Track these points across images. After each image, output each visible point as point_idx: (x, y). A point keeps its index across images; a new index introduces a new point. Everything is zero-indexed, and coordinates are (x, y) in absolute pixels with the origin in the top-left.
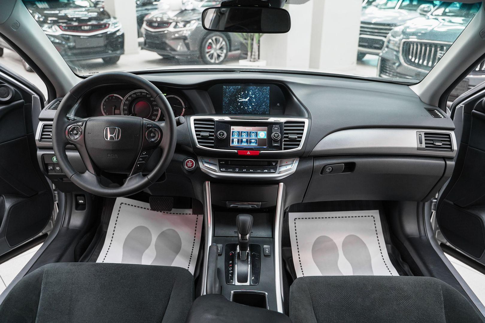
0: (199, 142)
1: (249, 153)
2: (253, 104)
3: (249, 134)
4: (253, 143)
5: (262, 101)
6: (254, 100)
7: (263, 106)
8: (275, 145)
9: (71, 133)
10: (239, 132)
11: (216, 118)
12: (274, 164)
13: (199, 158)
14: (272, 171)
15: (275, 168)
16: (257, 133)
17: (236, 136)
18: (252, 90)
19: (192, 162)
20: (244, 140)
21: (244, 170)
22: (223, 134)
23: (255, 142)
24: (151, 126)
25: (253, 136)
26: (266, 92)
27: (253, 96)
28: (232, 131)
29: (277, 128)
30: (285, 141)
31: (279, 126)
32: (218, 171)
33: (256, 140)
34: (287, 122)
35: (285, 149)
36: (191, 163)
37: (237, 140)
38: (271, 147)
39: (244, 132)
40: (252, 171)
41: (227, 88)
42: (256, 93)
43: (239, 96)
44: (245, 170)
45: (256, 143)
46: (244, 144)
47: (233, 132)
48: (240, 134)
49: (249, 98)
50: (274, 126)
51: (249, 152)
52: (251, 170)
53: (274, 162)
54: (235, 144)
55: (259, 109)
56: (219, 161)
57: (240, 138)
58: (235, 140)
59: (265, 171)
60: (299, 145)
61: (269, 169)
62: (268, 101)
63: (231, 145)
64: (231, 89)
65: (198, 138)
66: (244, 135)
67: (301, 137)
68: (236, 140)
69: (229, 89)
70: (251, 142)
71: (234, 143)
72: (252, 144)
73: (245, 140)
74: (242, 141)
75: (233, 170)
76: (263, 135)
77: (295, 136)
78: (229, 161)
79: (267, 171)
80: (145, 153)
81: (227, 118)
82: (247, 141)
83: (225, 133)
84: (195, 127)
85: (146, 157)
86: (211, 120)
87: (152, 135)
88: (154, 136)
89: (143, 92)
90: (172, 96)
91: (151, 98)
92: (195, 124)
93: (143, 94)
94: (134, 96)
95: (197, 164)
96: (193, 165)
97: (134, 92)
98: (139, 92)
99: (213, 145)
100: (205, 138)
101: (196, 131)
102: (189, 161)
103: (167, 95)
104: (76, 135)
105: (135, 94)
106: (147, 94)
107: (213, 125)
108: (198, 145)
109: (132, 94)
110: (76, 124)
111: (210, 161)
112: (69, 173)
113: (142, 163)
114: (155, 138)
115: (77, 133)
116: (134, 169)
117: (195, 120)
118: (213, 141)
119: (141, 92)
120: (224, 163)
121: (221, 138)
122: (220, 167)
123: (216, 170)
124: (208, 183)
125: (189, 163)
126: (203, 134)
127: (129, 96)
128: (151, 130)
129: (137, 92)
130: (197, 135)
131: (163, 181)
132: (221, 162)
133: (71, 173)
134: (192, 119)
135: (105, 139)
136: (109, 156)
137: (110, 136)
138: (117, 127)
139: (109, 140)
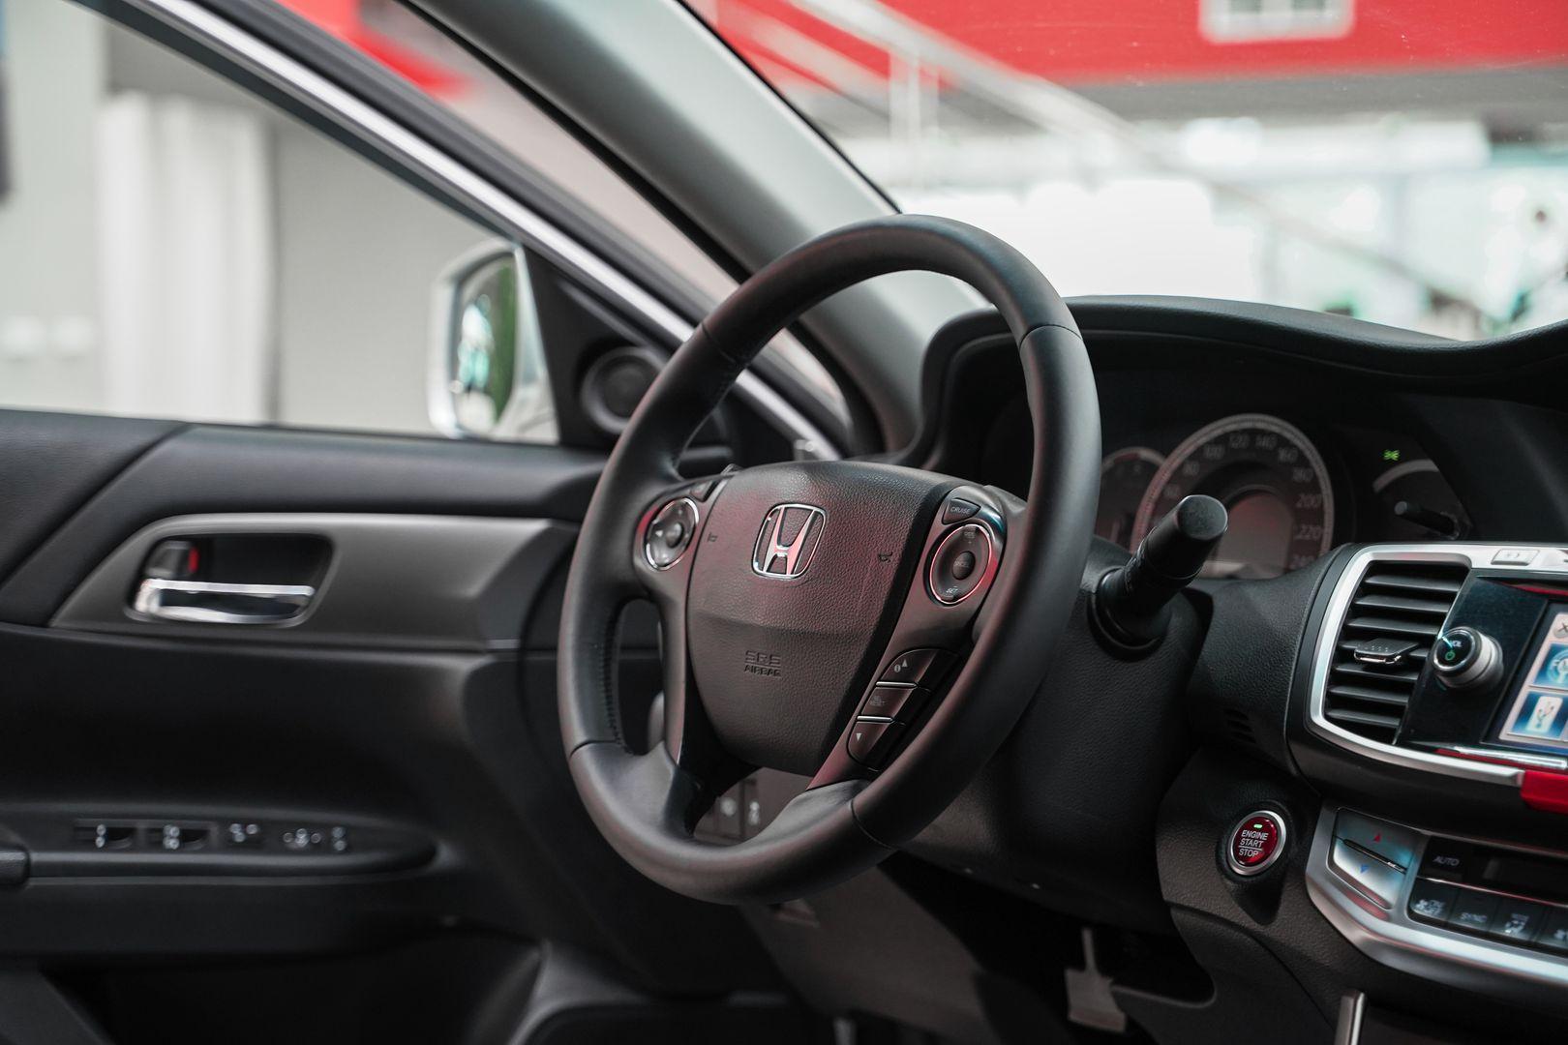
0: (1332, 702)
9: (659, 533)
11: (1482, 556)
13: (1326, 817)
19: (1271, 829)
21: (1559, 934)
22: (1467, 650)
24: (967, 512)
28: (1551, 640)
32: (1400, 910)
36: (1264, 836)
37: (1558, 702)
47: (1554, 651)
54: (1539, 728)
56: (1433, 850)
58: (1543, 703)
63: (1507, 733)
65: (1335, 678)
68: (1548, 706)
71: (1534, 720)
75: (1491, 921)
78: (1495, 861)
80: (905, 664)
83: (1489, 652)
84: (1354, 611)
85: (901, 690)
86: (1457, 571)
87: (959, 563)
88: (967, 573)
89: (1263, 433)
90: (1428, 465)
91: (1295, 470)
92: (1363, 589)
93: (1264, 443)
94: (1216, 453)
95: (1294, 850)
96: (1269, 846)
97: (1218, 432)
98: (1245, 431)
99: (1394, 723)
100: (1377, 677)
101: (1346, 633)
102: (1259, 820)
103: (1401, 461)
104: (673, 544)
105: (1222, 440)
106: (1283, 442)
107: (1446, 598)
108: (1319, 719)
109: (1209, 443)
110: (687, 492)
111: (1377, 839)
112: (575, 728)
113: (876, 725)
114: (965, 585)
115: (678, 534)
116: (836, 758)
117: (1375, 568)
118: (1404, 700)
119: (1253, 433)
120: (1453, 862)
121: (1446, 674)
122: (1421, 890)
123: (1387, 905)
124: (1352, 1001)
125: (1249, 834)
126: (1373, 653)
127: (1193, 457)
128: (962, 538)
129: (1235, 432)
130: (1341, 655)
131: (1210, 996)
132: (1439, 860)
133: (588, 731)
134: (1363, 558)
135: (756, 565)
136: (751, 663)
137: (775, 549)
138: (815, 509)
139: (764, 572)
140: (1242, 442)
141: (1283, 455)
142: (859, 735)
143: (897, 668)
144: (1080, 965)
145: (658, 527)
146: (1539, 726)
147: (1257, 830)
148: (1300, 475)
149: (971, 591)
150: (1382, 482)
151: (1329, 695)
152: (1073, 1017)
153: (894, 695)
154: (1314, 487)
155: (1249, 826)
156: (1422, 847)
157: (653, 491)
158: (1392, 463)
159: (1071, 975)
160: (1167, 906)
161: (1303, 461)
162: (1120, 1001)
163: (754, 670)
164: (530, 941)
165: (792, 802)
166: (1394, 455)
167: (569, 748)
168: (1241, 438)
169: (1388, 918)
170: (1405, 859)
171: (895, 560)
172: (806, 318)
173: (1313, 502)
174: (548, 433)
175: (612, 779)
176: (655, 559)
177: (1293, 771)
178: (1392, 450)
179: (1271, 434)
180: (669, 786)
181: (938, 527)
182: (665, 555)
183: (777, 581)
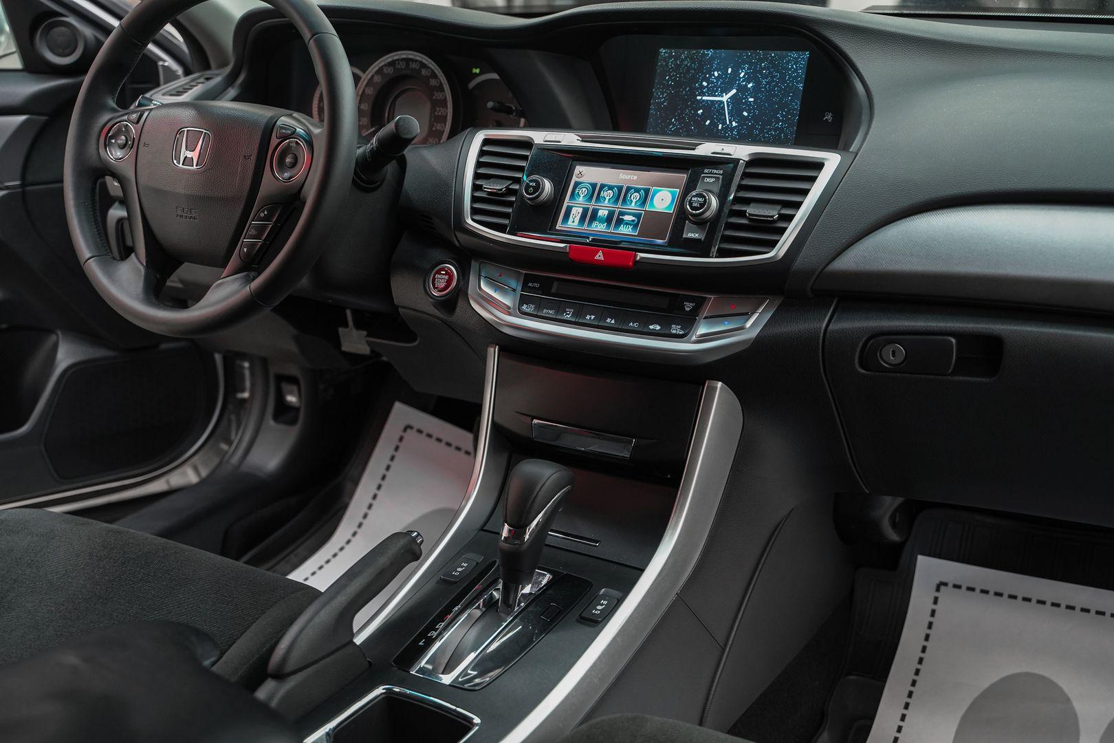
0: (474, 211)
1: (600, 256)
2: (745, 114)
3: (622, 194)
4: (627, 224)
5: (776, 103)
6: (752, 100)
7: (778, 121)
8: (691, 235)
9: (113, 141)
10: (594, 186)
11: (539, 137)
12: (688, 306)
13: (475, 265)
14: (676, 329)
15: (689, 322)
16: (647, 191)
17: (581, 199)
18: (751, 64)
19: (449, 273)
20: (603, 213)
21: (588, 317)
22: (538, 187)
23: (633, 221)
24: (289, 132)
25: (634, 201)
26: (796, 71)
27: (750, 85)
28: (574, 179)
29: (712, 180)
30: (730, 226)
31: (721, 172)
32: (514, 309)
33: (638, 216)
34: (756, 161)
35: (722, 253)
36: (447, 277)
37: (580, 210)
38: (678, 243)
39: (611, 188)
40: (613, 322)
41: (671, 56)
42: (761, 74)
43: (705, 84)
44: (593, 317)
45: (635, 226)
46: (599, 227)
47: (577, 184)
48: (595, 191)
49: (734, 91)
50: (706, 171)
51: (600, 253)
52: (609, 320)
53: (691, 299)
54: (573, 223)
55: (761, 131)
56: (527, 280)
57: (592, 205)
58: (574, 211)
59: (651, 327)
60: (773, 244)
61: (666, 323)
62: (797, 105)
63: (559, 226)
64: (683, 60)
65: (474, 199)
66: (608, 198)
67: (790, 218)
68: (577, 212)
69: (677, 58)
70: (620, 222)
71: (571, 219)
72: (625, 230)
73: (606, 213)
74: (594, 216)
75: (557, 312)
76: (664, 200)
77: (773, 212)
78: (556, 284)
79: (658, 328)
80: (266, 213)
81: (569, 139)
82: (609, 220)
83: (548, 186)
84: (479, 164)
85: (265, 227)
86: (527, 144)
87: (288, 160)
88: (294, 164)
89: (412, 60)
90: (495, 76)
91: (431, 80)
92: (482, 153)
93: (413, 66)
94: (390, 70)
95: (462, 283)
96: (449, 282)
97: (390, 60)
98: (403, 60)
99: (506, 222)
100: (494, 198)
101: (477, 176)
102: (443, 269)
103: (482, 73)
104: (123, 147)
105: (392, 64)
106: (423, 65)
107: (525, 158)
108: (469, 221)
109: (385, 65)
110: (126, 117)
111: (500, 276)
112: (84, 247)
113: (254, 244)
114: (294, 171)
115: (125, 142)
116: (234, 261)
117: (486, 142)
118: (510, 210)
119: (407, 60)
120: (537, 285)
121: (529, 199)
122: (523, 300)
123: (509, 308)
124: (493, 349)
125: (439, 276)
126: (490, 186)
127: (377, 72)
128: (288, 148)
129: (398, 60)
130: (476, 188)
131: (415, 340)
132: (530, 284)
133: (91, 251)
134: (480, 137)
135: (175, 162)
136: (180, 213)
137: (185, 153)
138: (204, 131)
139: (181, 165)
140: (402, 65)
141: (424, 72)
142: (245, 250)
143: (262, 215)
144: (346, 326)
145: (111, 137)
146: (573, 222)
147: (443, 274)
148: (433, 82)
149: (299, 173)
150: (472, 85)
151: (472, 208)
152: (344, 348)
153: (261, 229)
154: (441, 88)
155: (438, 272)
156: (522, 278)
157: (106, 117)
158: (476, 75)
159: (341, 330)
160: (397, 307)
161: (434, 76)
162: (369, 343)
163: (181, 216)
164: (51, 331)
165: (214, 285)
166: (477, 71)
167: (82, 262)
168: (401, 63)
169: (510, 314)
170: (513, 284)
171: (253, 158)
172: (180, 17)
173: (441, 96)
174: (15, 62)
175: (110, 276)
176: (115, 155)
177: (457, 243)
178: (476, 68)
179: (417, 61)
180: (143, 278)
181: (274, 141)
182: (119, 154)
183: (189, 170)
